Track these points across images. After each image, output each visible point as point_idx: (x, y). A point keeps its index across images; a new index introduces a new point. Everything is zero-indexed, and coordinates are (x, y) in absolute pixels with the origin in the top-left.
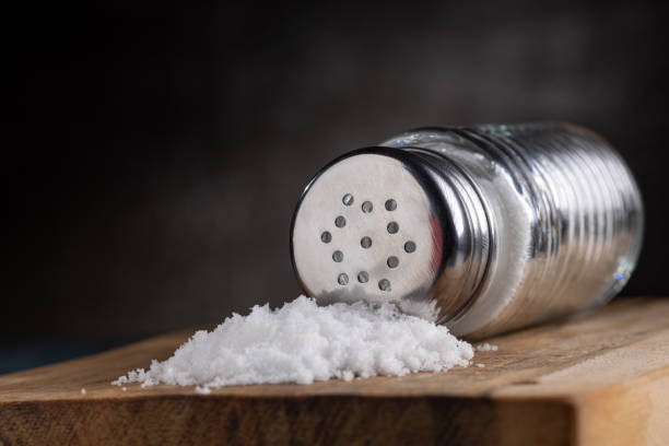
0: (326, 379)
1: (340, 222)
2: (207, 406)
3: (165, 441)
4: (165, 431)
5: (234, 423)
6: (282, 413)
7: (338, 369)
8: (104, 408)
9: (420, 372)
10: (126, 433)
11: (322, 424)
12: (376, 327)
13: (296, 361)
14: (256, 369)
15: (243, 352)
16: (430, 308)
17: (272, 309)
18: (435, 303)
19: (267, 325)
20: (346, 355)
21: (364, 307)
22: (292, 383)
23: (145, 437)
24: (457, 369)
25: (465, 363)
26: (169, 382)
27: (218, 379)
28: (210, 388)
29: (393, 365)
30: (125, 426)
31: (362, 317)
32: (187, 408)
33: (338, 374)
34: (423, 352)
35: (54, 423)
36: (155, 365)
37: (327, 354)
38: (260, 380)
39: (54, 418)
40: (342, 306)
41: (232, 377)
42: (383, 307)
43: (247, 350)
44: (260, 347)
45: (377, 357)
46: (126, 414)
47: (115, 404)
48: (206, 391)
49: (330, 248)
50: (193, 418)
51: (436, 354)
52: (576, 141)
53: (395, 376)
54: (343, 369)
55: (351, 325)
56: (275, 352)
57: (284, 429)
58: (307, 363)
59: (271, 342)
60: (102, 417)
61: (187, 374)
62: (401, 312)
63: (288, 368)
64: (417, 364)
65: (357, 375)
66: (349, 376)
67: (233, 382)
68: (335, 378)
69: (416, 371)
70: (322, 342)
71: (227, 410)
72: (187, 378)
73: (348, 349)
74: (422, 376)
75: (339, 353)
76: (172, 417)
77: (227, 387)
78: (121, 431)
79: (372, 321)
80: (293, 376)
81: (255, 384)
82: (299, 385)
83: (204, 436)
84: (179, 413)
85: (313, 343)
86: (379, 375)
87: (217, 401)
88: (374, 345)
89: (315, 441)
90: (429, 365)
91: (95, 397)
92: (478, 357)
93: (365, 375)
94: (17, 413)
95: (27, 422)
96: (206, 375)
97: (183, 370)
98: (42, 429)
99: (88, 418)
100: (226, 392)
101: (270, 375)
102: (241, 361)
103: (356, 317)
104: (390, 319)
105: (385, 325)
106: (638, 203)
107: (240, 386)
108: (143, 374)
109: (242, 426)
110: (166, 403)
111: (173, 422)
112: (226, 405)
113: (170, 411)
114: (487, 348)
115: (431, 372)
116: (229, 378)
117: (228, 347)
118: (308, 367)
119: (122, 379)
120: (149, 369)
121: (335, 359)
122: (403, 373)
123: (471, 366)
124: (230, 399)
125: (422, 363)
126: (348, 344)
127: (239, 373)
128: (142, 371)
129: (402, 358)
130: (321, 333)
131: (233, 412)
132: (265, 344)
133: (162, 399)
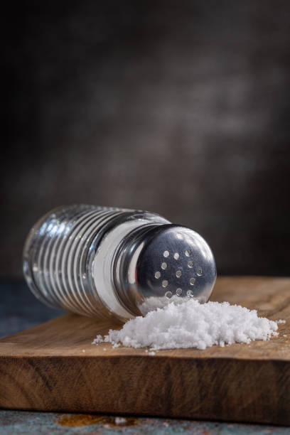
0: (211, 346)
2: (154, 361)
3: (130, 379)
4: (131, 374)
5: (169, 370)
6: (194, 367)
7: (216, 340)
8: (97, 361)
9: (257, 340)
10: (109, 374)
11: (216, 373)
13: (197, 338)
14: (175, 340)
15: (167, 331)
20: (220, 332)
22: (195, 349)
23: (120, 377)
24: (273, 339)
26: (126, 345)
27: (155, 346)
28: (154, 351)
29: (243, 338)
30: (109, 371)
32: (143, 363)
33: (217, 343)
34: (255, 329)
35: (70, 368)
37: (210, 332)
38: (178, 346)
39: (70, 366)
43: (169, 330)
44: (176, 328)
45: (235, 333)
46: (110, 364)
47: (104, 359)
48: (153, 354)
50: (147, 367)
53: (245, 344)
54: (219, 340)
56: (183, 331)
57: (196, 374)
58: (202, 337)
59: (181, 325)
60: (97, 366)
61: (136, 341)
63: (190, 339)
64: (254, 337)
65: (226, 343)
66: (222, 344)
67: (164, 347)
68: (215, 345)
69: (254, 340)
70: (206, 325)
71: (165, 364)
72: (139, 343)
73: (220, 328)
74: (259, 344)
75: (216, 331)
76: (135, 367)
77: (161, 350)
78: (107, 373)
80: (195, 344)
81: (175, 349)
82: (198, 349)
83: (152, 377)
84: (139, 365)
85: (203, 326)
86: (236, 342)
87: (158, 360)
88: (233, 326)
89: (212, 381)
90: (259, 336)
91: (91, 355)
92: (281, 329)
93: (230, 343)
94: (50, 362)
95: (55, 367)
96: (146, 343)
97: (132, 339)
98: (63, 371)
99: (89, 366)
100: (163, 354)
101: (182, 343)
102: (166, 335)
107: (167, 349)
108: (107, 338)
109: (173, 372)
110: (131, 360)
111: (135, 369)
112: (164, 361)
113: (134, 364)
114: (281, 321)
115: (262, 340)
116: (162, 345)
117: (157, 327)
118: (203, 340)
119: (95, 340)
120: (108, 334)
121: (214, 335)
122: (248, 341)
123: (280, 335)
124: (166, 358)
125: (256, 334)
126: (220, 326)
127: (167, 343)
128: (107, 337)
129: (246, 333)
130: (205, 320)
131: (168, 365)
132: (178, 326)
133: (129, 358)
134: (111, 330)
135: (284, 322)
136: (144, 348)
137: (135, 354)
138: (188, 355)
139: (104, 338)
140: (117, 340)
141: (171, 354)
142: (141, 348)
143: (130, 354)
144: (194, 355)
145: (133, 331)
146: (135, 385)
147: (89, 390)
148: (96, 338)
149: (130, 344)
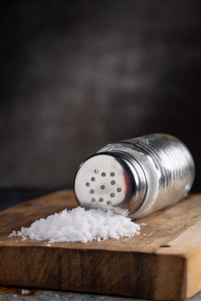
0: (91, 240)
1: (93, 179)
2: (50, 251)
3: (33, 263)
4: (33, 259)
5: (60, 258)
6: (78, 255)
7: (95, 236)
8: (10, 249)
9: (124, 237)
10: (18, 259)
11: (93, 260)
12: (107, 219)
13: (81, 234)
14: (66, 236)
15: (61, 230)
16: (126, 212)
17: (68, 210)
18: (127, 210)
19: (68, 218)
20: (98, 231)
21: (101, 211)
22: (79, 242)
23: (26, 261)
24: (136, 237)
25: (138, 233)
26: (32, 239)
27: (52, 240)
28: (51, 244)
29: (114, 235)
30: (18, 256)
31: (102, 215)
32: (42, 251)
33: (95, 239)
34: (124, 230)
36: (23, 229)
37: (91, 231)
38: (68, 240)
40: (94, 210)
41: (57, 239)
42: (109, 211)
43: (62, 229)
44: (67, 227)
45: (109, 232)
46: (19, 252)
47: (15, 248)
48: (49, 245)
49: (89, 189)
50: (45, 254)
51: (129, 230)
52: (171, 142)
53: (116, 240)
54: (97, 237)
55: (98, 220)
56: (72, 230)
57: (79, 261)
59: (70, 225)
60: (10, 253)
62: (115, 213)
63: (77, 236)
64: (122, 235)
65: (102, 239)
66: (99, 240)
67: (58, 241)
68: (94, 240)
69: (122, 237)
70: (89, 226)
71: (58, 253)
72: (39, 238)
73: (98, 228)
74: (125, 240)
75: (95, 230)
76: (37, 254)
77: (56, 243)
78: (17, 258)
79: (105, 217)
80: (80, 239)
81: (66, 242)
82: (81, 243)
83: (48, 262)
84: (39, 253)
85: (86, 226)
86: (109, 238)
87: (53, 249)
88: (108, 227)
89: (90, 266)
90: (126, 235)
91: (7, 245)
92: (143, 230)
93: (105, 239)
96: (46, 237)
97: (37, 234)
99: (4, 253)
100: (57, 246)
101: (71, 238)
102: (60, 233)
103: (99, 215)
104: (111, 216)
105: (110, 219)
106: (193, 163)
107: (60, 243)
108: (20, 234)
109: (63, 259)
110: (34, 249)
111: (37, 256)
112: (57, 251)
113: (36, 252)
114: (143, 224)
115: (128, 237)
116: (56, 239)
117: (54, 226)
118: (85, 236)
119: (11, 234)
120: (21, 231)
121: (93, 233)
122: (118, 238)
123: (141, 234)
124: (58, 249)
125: (124, 233)
126: (98, 226)
127: (60, 237)
128: (19, 232)
129: (117, 232)
130: (88, 222)
131: (60, 253)
132: (69, 226)
133: (33, 247)
134: (23, 228)
135: (146, 224)
136: (44, 241)
137: (37, 245)
138: (74, 247)
139: (17, 233)
140: (26, 235)
141: (62, 246)
142: (42, 241)
143: (34, 245)
144: (78, 247)
145: (38, 228)
146: (36, 267)
147: (4, 270)
148: (12, 233)
149: (34, 238)
